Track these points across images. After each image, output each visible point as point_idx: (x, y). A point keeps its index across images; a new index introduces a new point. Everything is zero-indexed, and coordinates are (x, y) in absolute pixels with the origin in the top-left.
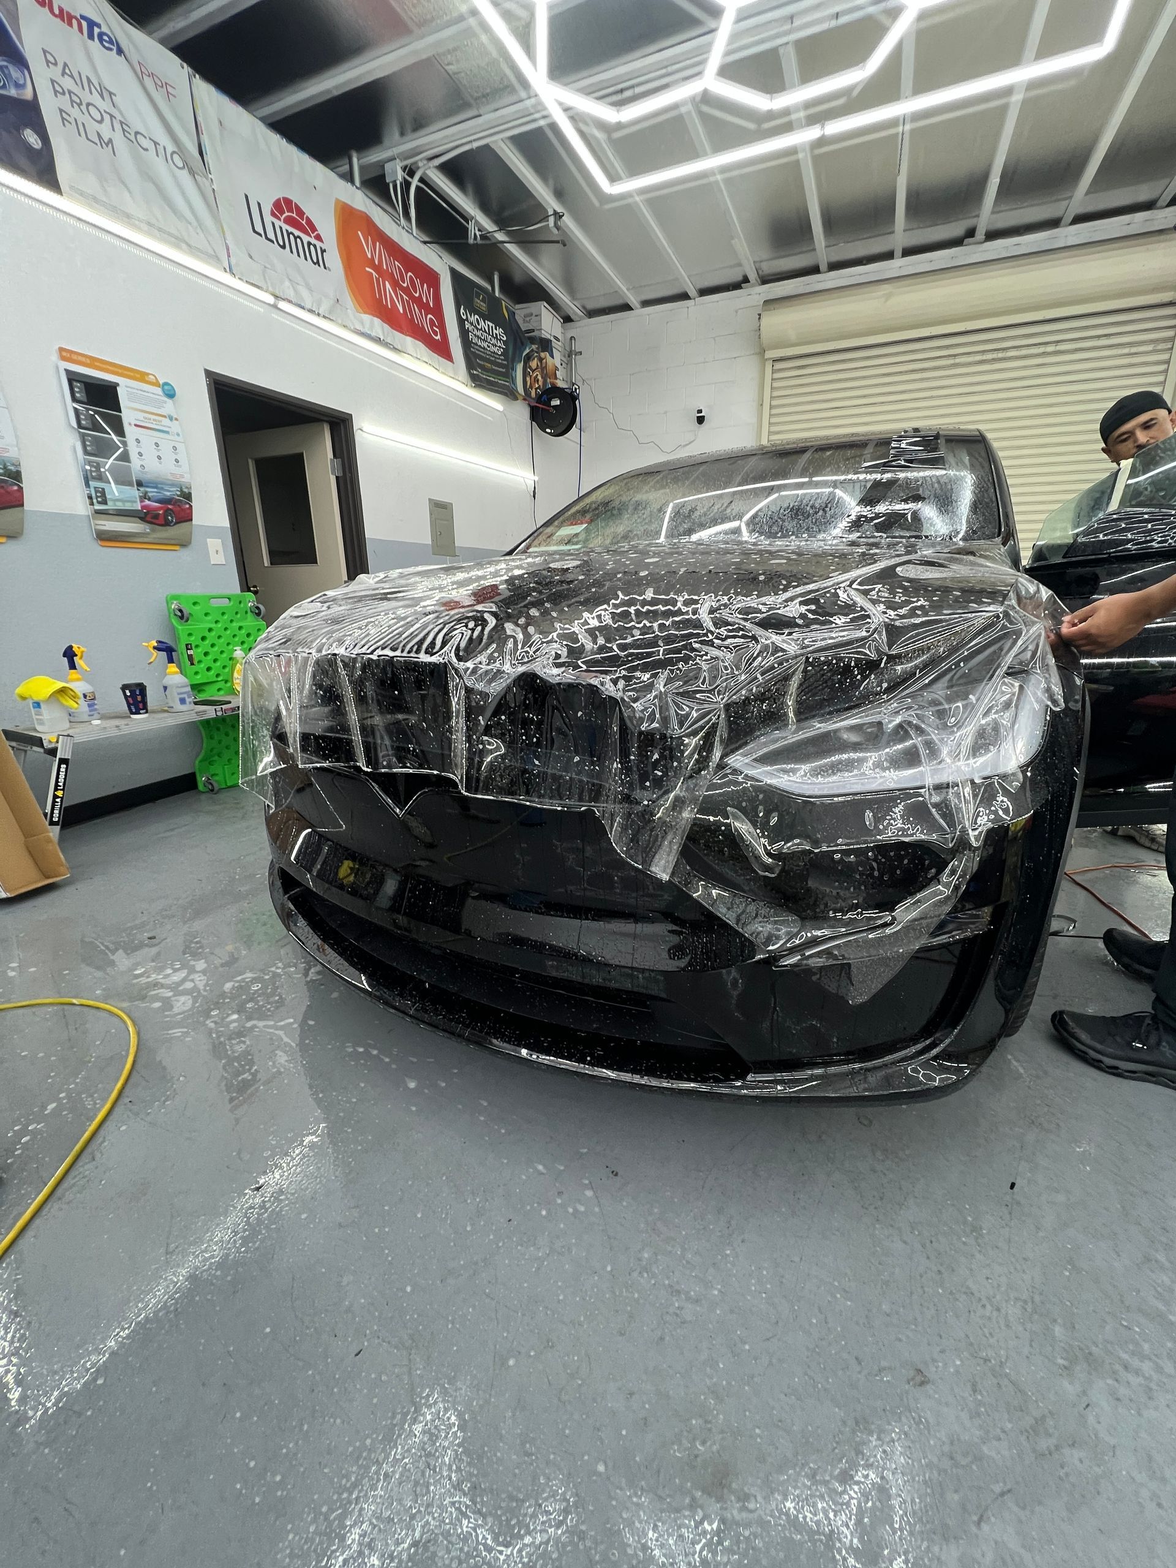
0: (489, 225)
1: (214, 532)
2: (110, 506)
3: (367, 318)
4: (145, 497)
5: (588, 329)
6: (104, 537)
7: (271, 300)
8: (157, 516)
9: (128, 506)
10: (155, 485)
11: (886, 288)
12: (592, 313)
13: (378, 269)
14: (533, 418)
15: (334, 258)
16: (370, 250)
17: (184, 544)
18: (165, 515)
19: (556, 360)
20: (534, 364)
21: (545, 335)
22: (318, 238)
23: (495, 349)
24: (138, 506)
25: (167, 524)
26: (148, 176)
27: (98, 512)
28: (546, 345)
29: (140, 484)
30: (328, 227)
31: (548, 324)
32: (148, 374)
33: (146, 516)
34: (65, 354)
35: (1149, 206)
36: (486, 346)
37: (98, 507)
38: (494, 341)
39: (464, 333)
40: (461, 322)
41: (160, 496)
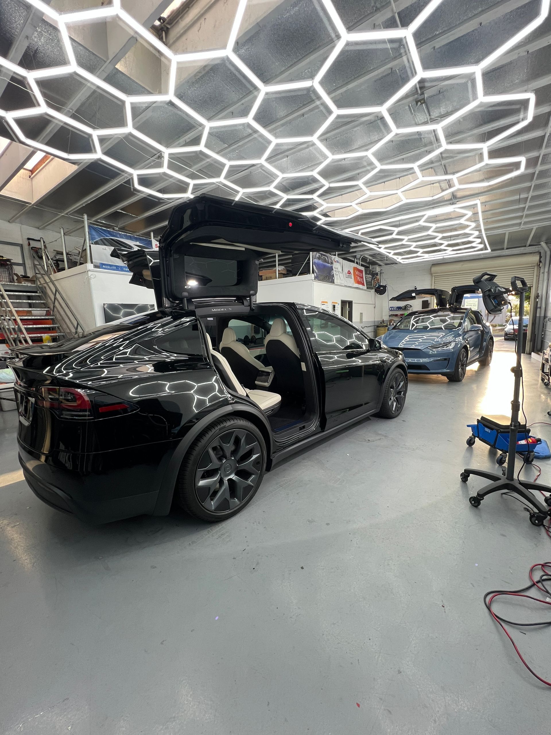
0: (371, 258)
3: (356, 284)
5: (385, 268)
11: (462, 263)
12: (386, 264)
13: (357, 275)
14: (375, 291)
15: (353, 277)
16: (357, 273)
19: (378, 277)
20: (375, 280)
21: (377, 272)
23: (370, 280)
26: (340, 277)
28: (377, 274)
30: (352, 272)
31: (378, 269)
34: (333, 303)
35: (525, 246)
36: (368, 280)
38: (370, 278)
39: (366, 279)
40: (366, 277)
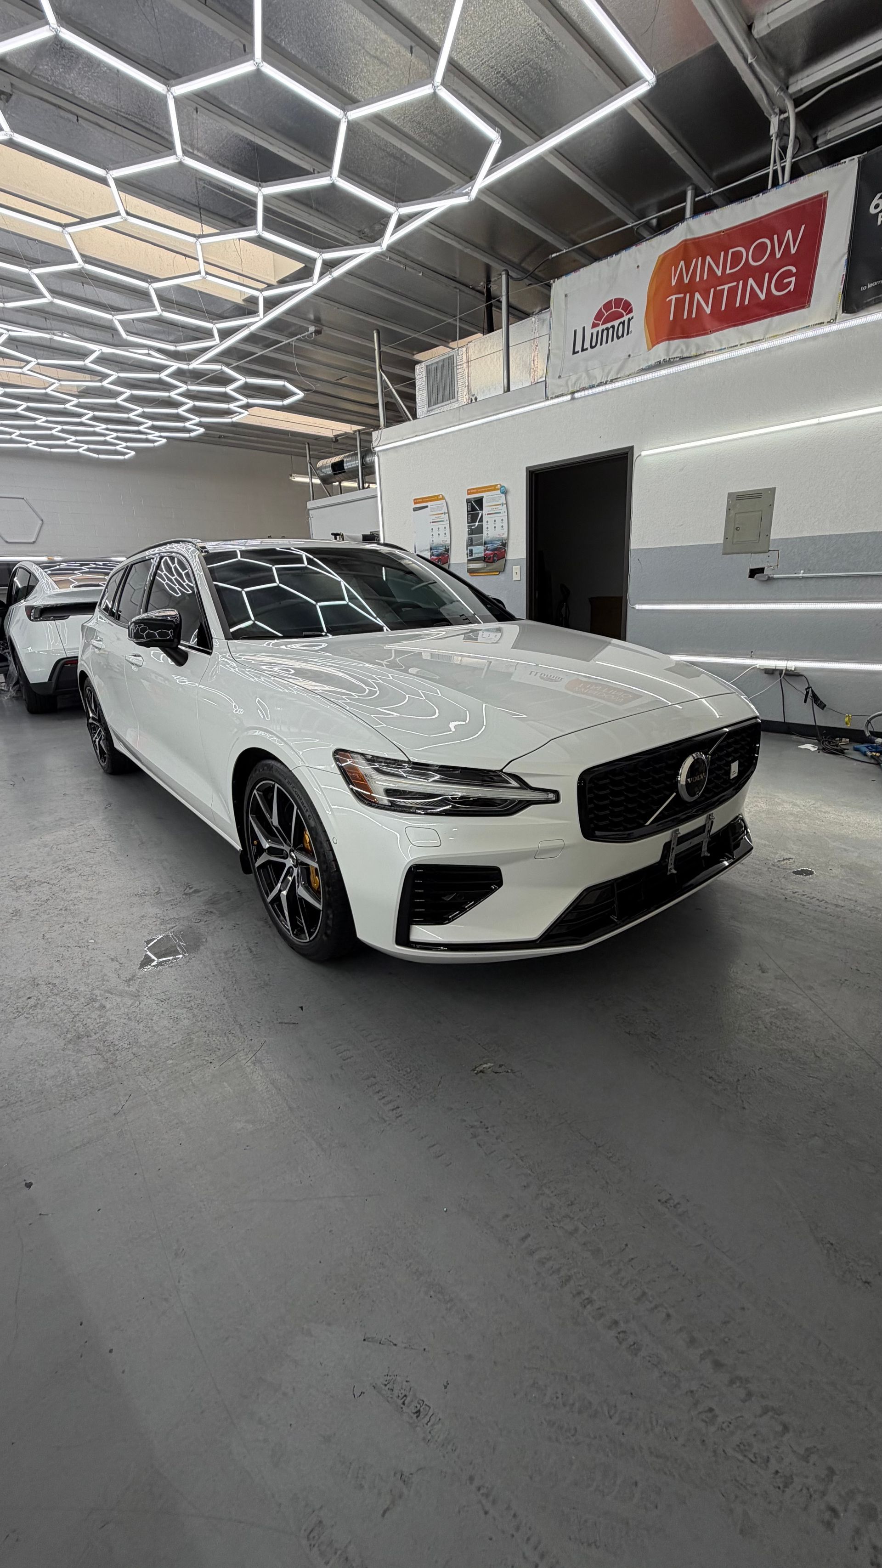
1: (516, 562)
2: (474, 557)
4: (486, 549)
6: (471, 571)
7: (569, 397)
8: (490, 559)
9: (480, 555)
10: (491, 542)
17: (502, 570)
18: (493, 557)
22: (631, 311)
24: (483, 555)
25: (493, 561)
27: (469, 560)
29: (485, 543)
32: (497, 485)
33: (485, 559)
34: (470, 492)
37: (469, 558)
41: (492, 548)
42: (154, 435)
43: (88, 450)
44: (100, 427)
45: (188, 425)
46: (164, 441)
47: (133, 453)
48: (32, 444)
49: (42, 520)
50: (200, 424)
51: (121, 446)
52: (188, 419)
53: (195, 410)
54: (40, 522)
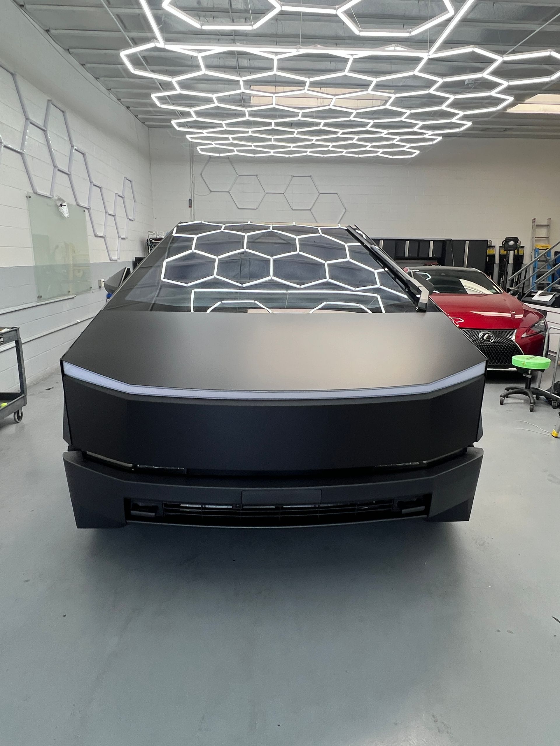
42: (429, 134)
43: (383, 153)
44: (384, 133)
45: (454, 120)
46: (440, 138)
47: (417, 152)
48: (344, 153)
49: (346, 209)
50: (466, 118)
51: (407, 147)
52: (453, 115)
53: (457, 104)
54: (344, 210)
